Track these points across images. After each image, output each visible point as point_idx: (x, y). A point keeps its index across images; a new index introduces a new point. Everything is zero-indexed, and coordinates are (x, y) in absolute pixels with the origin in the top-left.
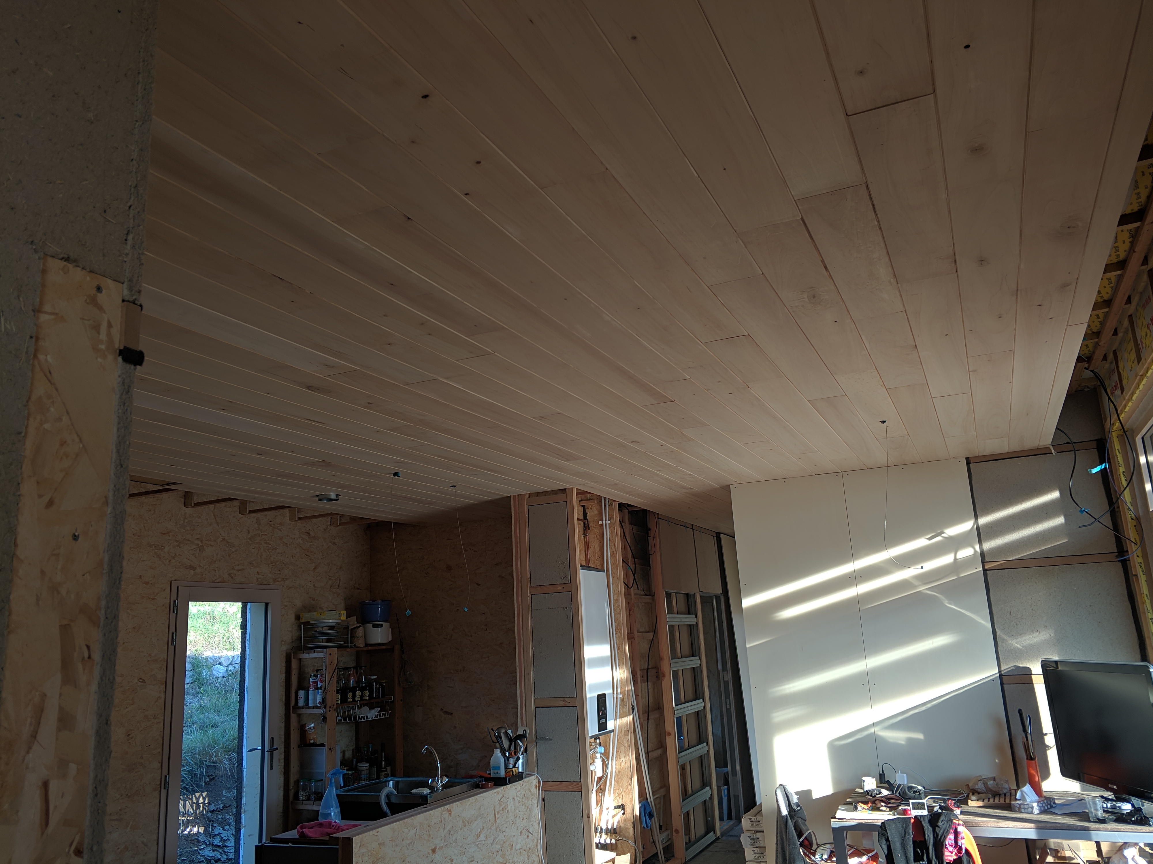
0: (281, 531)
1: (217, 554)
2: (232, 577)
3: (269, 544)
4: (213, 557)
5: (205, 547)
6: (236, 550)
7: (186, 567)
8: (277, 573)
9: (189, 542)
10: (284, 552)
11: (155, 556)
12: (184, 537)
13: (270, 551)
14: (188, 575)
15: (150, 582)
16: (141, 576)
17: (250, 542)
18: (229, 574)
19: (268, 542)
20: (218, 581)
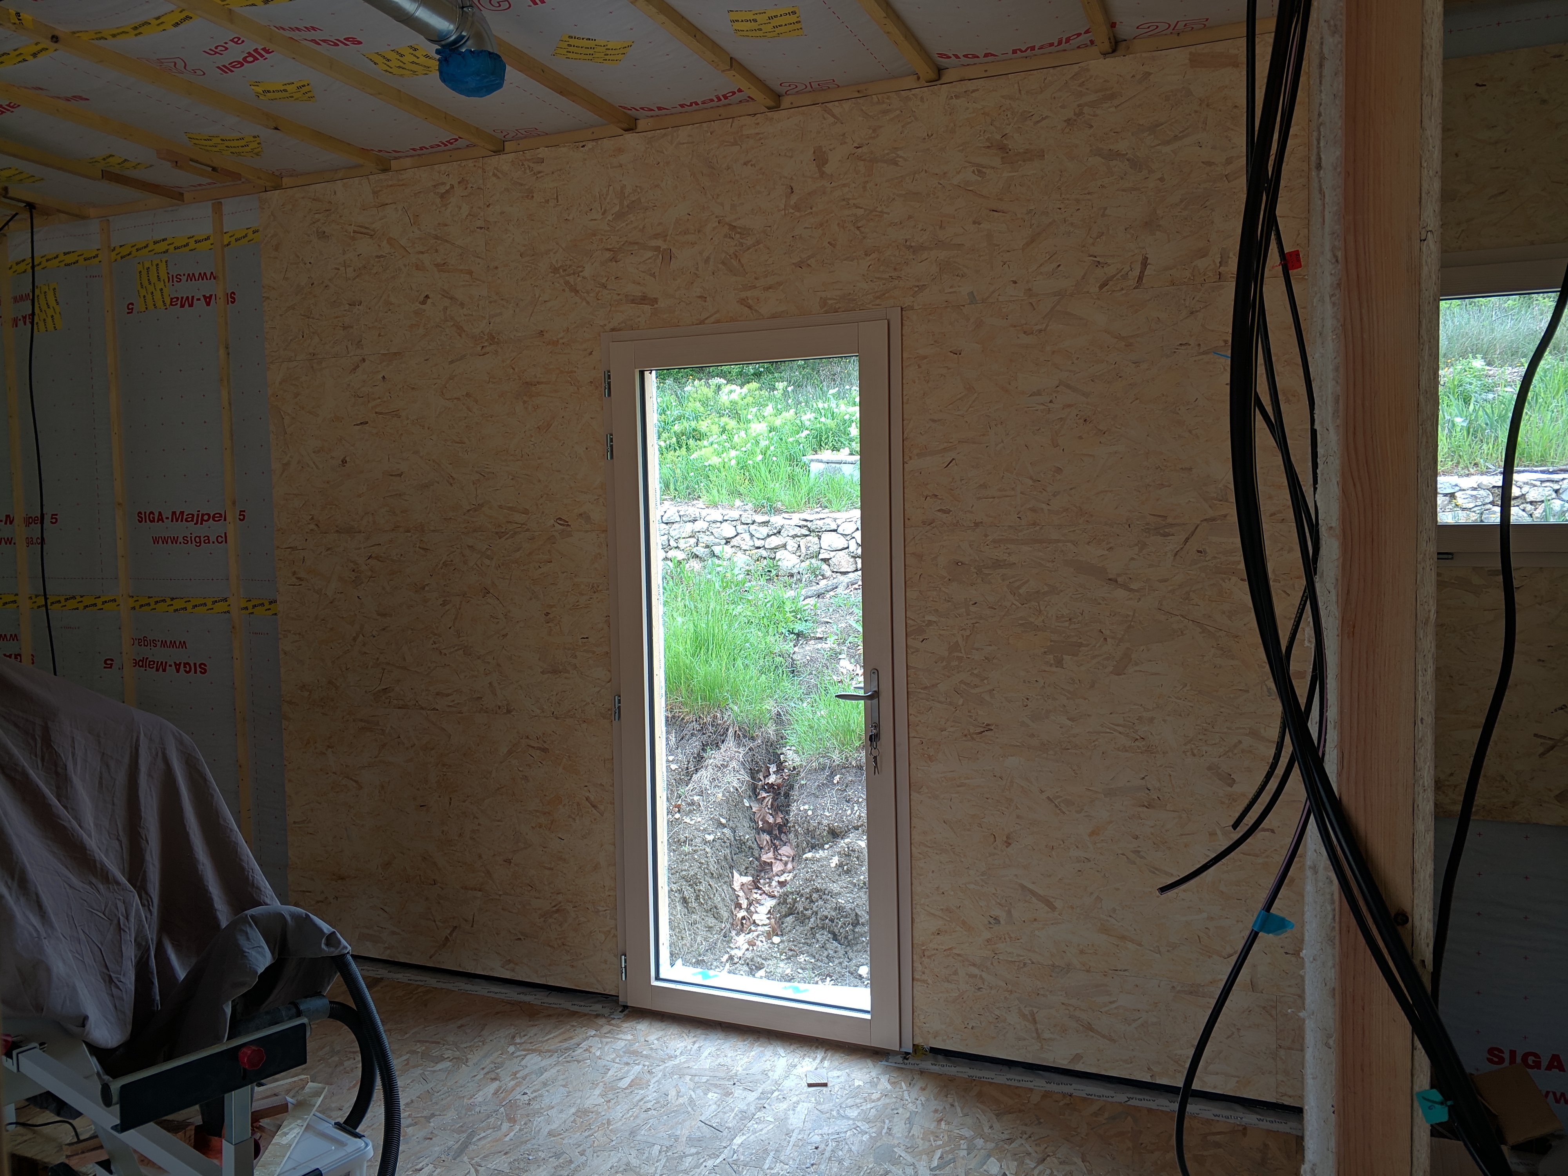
0: (896, 164)
1: (707, 261)
2: (750, 307)
3: (857, 207)
4: (697, 269)
5: (673, 250)
6: (758, 242)
7: (633, 301)
8: (886, 276)
9: (636, 247)
10: (910, 217)
11: (567, 290)
12: (625, 239)
13: (859, 225)
14: (639, 317)
15: (561, 341)
16: (542, 331)
17: (798, 214)
18: (743, 302)
19: (851, 202)
20: (712, 319)
